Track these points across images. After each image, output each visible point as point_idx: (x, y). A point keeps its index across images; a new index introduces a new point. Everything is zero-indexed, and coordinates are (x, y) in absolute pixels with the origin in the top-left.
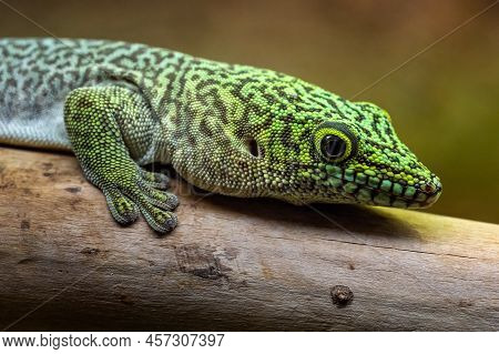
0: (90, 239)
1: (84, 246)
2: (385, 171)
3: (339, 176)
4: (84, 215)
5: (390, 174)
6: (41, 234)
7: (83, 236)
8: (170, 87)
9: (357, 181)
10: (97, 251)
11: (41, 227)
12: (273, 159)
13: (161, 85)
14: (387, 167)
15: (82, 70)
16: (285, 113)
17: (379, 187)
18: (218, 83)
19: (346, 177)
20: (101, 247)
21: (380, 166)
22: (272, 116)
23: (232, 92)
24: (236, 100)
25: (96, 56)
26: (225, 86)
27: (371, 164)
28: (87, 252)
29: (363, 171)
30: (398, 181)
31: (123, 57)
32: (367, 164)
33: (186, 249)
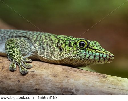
0: (37, 86)
1: (36, 88)
2: (97, 51)
3: (84, 53)
4: (36, 79)
5: (99, 51)
6: (23, 84)
7: (35, 85)
8: (37, 38)
9: (90, 54)
10: (39, 89)
11: (23, 82)
12: (66, 51)
13: (34, 38)
14: (98, 50)
15: (11, 35)
16: (69, 40)
17: (96, 55)
18: (51, 36)
19: (86, 53)
20: (40, 88)
21: (96, 50)
22: (66, 41)
23: (55, 37)
24: (56, 39)
25: (15, 32)
26: (52, 36)
27: (93, 49)
28: (36, 89)
29: (91, 51)
30: (101, 53)
31: (23, 32)
32: (92, 49)
33: (64, 89)
